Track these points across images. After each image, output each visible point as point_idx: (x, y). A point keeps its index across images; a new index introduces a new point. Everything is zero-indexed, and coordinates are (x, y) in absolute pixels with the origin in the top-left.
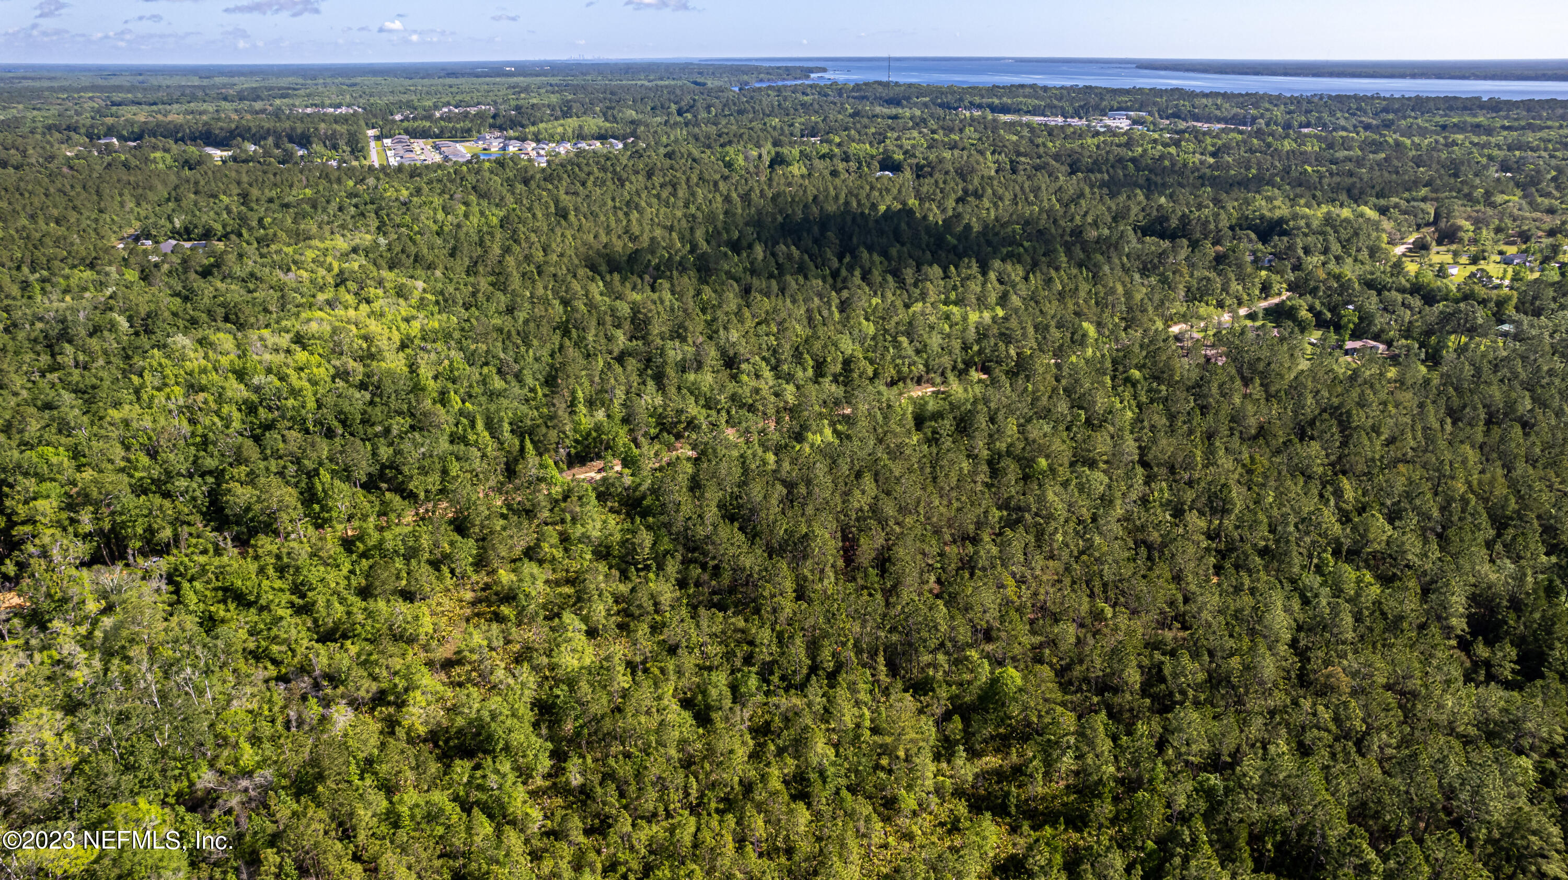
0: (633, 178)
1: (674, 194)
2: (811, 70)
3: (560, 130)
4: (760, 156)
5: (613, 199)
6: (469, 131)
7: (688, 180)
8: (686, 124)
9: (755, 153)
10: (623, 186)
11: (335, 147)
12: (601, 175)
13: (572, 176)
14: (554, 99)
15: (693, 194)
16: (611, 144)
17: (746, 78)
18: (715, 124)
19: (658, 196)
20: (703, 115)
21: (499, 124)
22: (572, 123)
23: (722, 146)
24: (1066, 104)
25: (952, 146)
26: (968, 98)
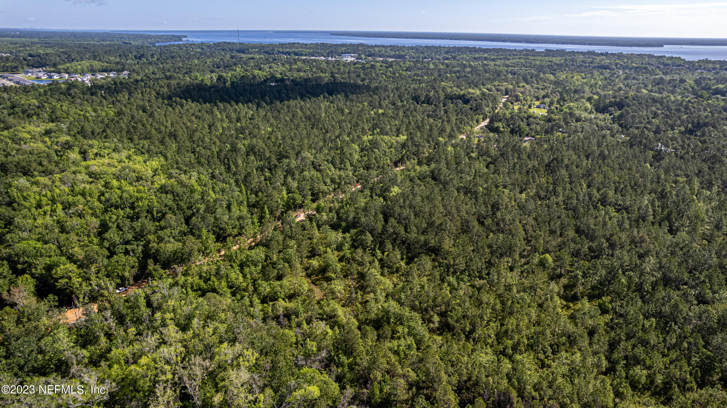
2: (180, 37)
17: (150, 40)
24: (322, 51)
25: (299, 70)
26: (276, 49)
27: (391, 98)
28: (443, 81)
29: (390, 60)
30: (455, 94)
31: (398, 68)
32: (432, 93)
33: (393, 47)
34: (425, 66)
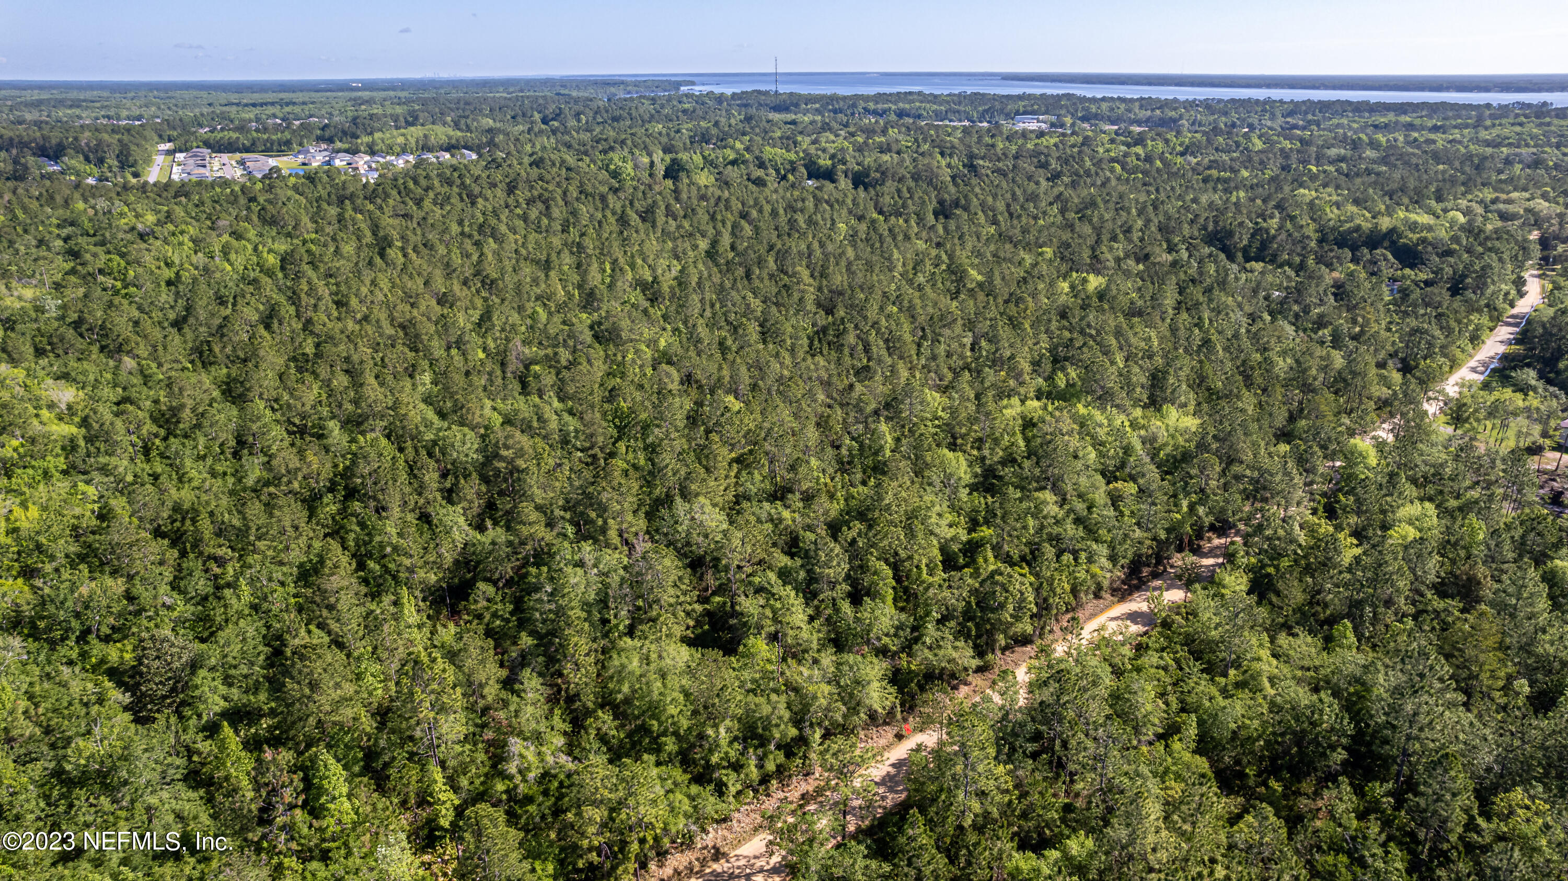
0: (489, 193)
1: (547, 212)
2: (678, 84)
3: (400, 140)
4: (652, 164)
5: (460, 223)
6: (288, 143)
7: (565, 193)
8: (554, 132)
9: (646, 160)
10: (473, 204)
11: (101, 162)
12: (446, 189)
13: (404, 192)
14: (399, 110)
15: (574, 213)
16: (463, 155)
17: (613, 90)
18: (591, 131)
19: (525, 218)
20: (572, 123)
21: (326, 137)
22: (416, 132)
23: (605, 152)
24: (969, 108)
25: (885, 149)
26: (862, 104)
27: (1136, 235)
28: (1301, 185)
29: (1137, 129)
30: (1358, 228)
31: (1160, 145)
32: (1274, 223)
33: (1144, 103)
34: (1238, 144)
